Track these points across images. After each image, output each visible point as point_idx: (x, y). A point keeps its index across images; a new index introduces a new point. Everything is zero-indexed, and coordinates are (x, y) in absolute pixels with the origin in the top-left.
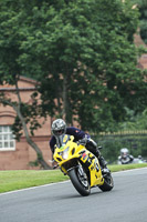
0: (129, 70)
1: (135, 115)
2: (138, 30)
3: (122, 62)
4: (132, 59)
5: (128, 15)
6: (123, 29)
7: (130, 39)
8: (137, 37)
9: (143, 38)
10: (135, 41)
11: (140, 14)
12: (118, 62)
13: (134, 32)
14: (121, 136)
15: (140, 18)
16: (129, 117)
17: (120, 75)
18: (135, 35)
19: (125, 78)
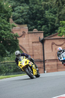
0: (8, 34)
1: (10, 54)
2: (11, 17)
3: (4, 31)
4: (9, 30)
5: (7, 10)
6: (5, 16)
7: (8, 21)
8: (11, 20)
9: (14, 20)
10: (10, 21)
11: (12, 9)
12: (3, 31)
13: (10, 17)
14: (4, 63)
15: (12, 12)
16: (8, 55)
17: (3, 36)
18: (10, 19)
19: (6, 38)
